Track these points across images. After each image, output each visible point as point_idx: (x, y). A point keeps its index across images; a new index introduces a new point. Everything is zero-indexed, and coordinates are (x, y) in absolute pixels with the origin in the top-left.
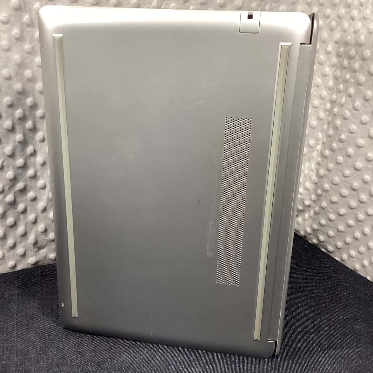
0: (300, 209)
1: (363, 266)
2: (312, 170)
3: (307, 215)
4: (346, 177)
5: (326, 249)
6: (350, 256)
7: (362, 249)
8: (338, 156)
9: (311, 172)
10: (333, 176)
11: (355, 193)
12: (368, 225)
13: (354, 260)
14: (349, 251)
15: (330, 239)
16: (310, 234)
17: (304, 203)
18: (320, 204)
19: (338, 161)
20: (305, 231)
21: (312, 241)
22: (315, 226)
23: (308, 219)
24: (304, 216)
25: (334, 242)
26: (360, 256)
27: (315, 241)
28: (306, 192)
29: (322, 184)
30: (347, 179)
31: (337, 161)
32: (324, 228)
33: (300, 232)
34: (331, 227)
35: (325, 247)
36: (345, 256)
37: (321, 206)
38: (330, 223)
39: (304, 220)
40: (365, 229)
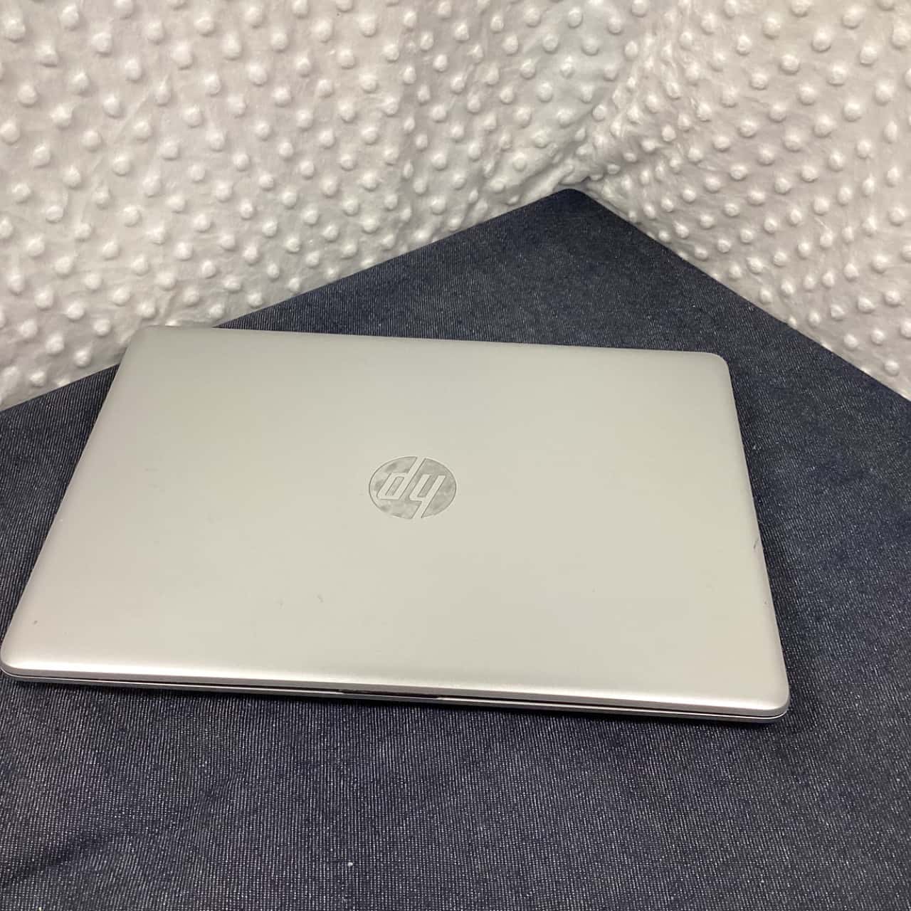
0: (630, 160)
1: (782, 295)
2: (667, 63)
3: (646, 175)
4: (757, 89)
5: (691, 253)
6: (750, 271)
7: (782, 256)
8: (740, 35)
9: (663, 67)
10: (724, 84)
11: (774, 127)
12: (799, 204)
13: (759, 279)
14: (749, 259)
15: (704, 233)
16: (655, 220)
17: (640, 146)
18: (687, 152)
19: (742, 47)
20: (641, 212)
21: (657, 235)
22: (668, 203)
23: (649, 184)
24: (639, 175)
25: (711, 239)
26: (774, 272)
27: (664, 236)
28: (649, 118)
29: (693, 102)
30: (759, 95)
31: (739, 48)
32: (691, 209)
33: (627, 214)
34: (708, 206)
35: (690, 249)
36: (736, 270)
37: (688, 158)
38: (707, 198)
39: (639, 184)
40: (792, 214)
